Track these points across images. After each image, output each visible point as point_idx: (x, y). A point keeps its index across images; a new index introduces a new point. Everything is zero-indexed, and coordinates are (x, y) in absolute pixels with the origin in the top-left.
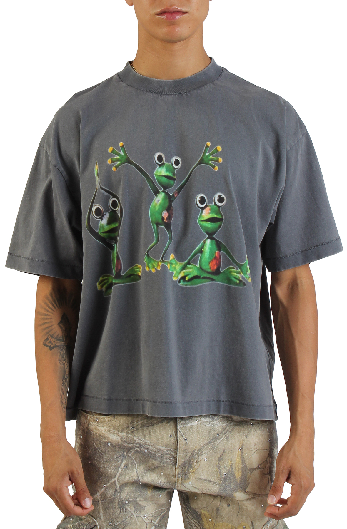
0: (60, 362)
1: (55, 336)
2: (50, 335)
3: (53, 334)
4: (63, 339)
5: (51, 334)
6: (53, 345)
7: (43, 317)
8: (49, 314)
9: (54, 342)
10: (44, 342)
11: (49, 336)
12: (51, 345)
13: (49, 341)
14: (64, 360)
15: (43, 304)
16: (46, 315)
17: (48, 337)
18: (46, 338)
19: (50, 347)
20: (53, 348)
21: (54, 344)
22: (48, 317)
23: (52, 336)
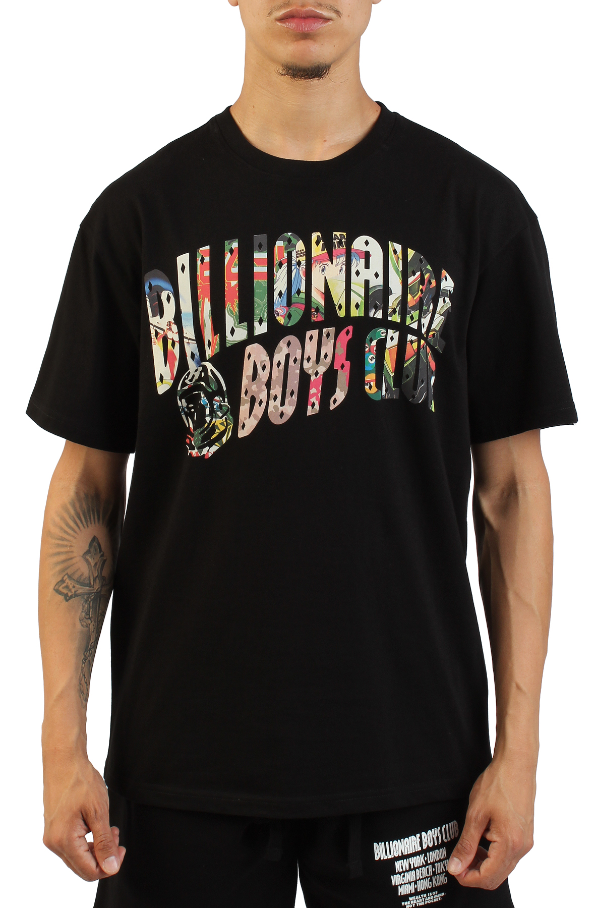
0: (81, 623)
1: (76, 577)
2: (67, 574)
3: (74, 573)
4: (90, 583)
5: (69, 573)
6: (71, 592)
7: (57, 542)
8: (67, 537)
9: (74, 587)
10: (56, 586)
11: (66, 577)
12: (67, 592)
13: (65, 585)
14: (90, 618)
15: (57, 519)
16: (62, 539)
17: (63, 577)
18: (60, 579)
19: (66, 596)
20: (71, 597)
21: (73, 591)
22: (65, 543)
23: (70, 577)
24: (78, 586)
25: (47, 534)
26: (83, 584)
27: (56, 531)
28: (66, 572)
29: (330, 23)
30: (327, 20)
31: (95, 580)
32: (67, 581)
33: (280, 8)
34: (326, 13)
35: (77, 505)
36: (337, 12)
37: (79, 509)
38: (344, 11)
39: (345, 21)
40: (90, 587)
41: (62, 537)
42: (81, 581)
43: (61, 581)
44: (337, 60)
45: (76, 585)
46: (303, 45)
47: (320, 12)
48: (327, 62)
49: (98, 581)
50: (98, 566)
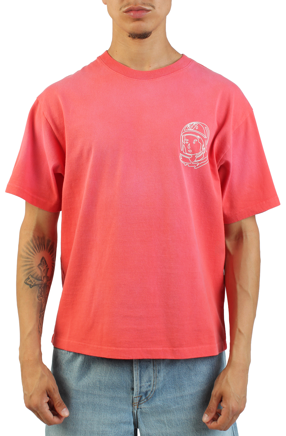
24: (36, 281)
25: (20, 256)
26: (38, 280)
27: (24, 254)
28: (30, 274)
29: (150, 12)
30: (149, 11)
31: (44, 278)
32: (31, 278)
33: (125, 6)
34: (148, 8)
35: (34, 242)
36: (153, 7)
37: (35, 244)
38: (157, 6)
39: (158, 11)
40: (42, 281)
41: (28, 257)
42: (37, 278)
43: (28, 278)
44: (155, 29)
45: (35, 280)
46: (137, 24)
47: (144, 7)
48: (150, 31)
49: (45, 278)
50: (45, 271)
